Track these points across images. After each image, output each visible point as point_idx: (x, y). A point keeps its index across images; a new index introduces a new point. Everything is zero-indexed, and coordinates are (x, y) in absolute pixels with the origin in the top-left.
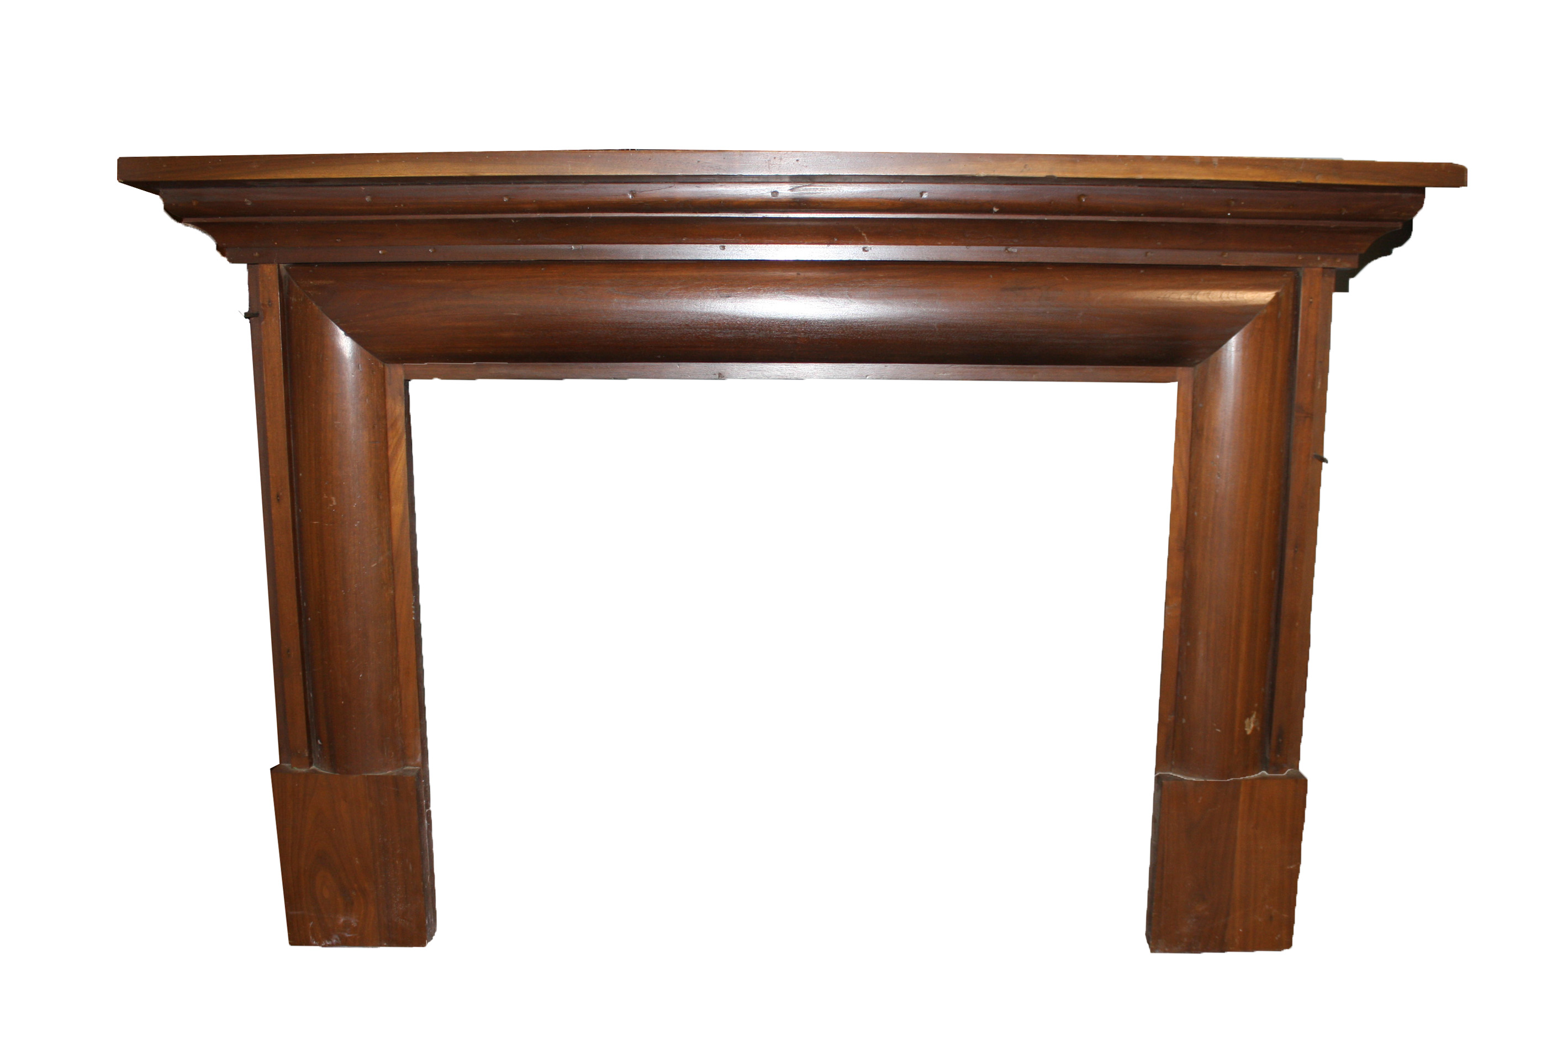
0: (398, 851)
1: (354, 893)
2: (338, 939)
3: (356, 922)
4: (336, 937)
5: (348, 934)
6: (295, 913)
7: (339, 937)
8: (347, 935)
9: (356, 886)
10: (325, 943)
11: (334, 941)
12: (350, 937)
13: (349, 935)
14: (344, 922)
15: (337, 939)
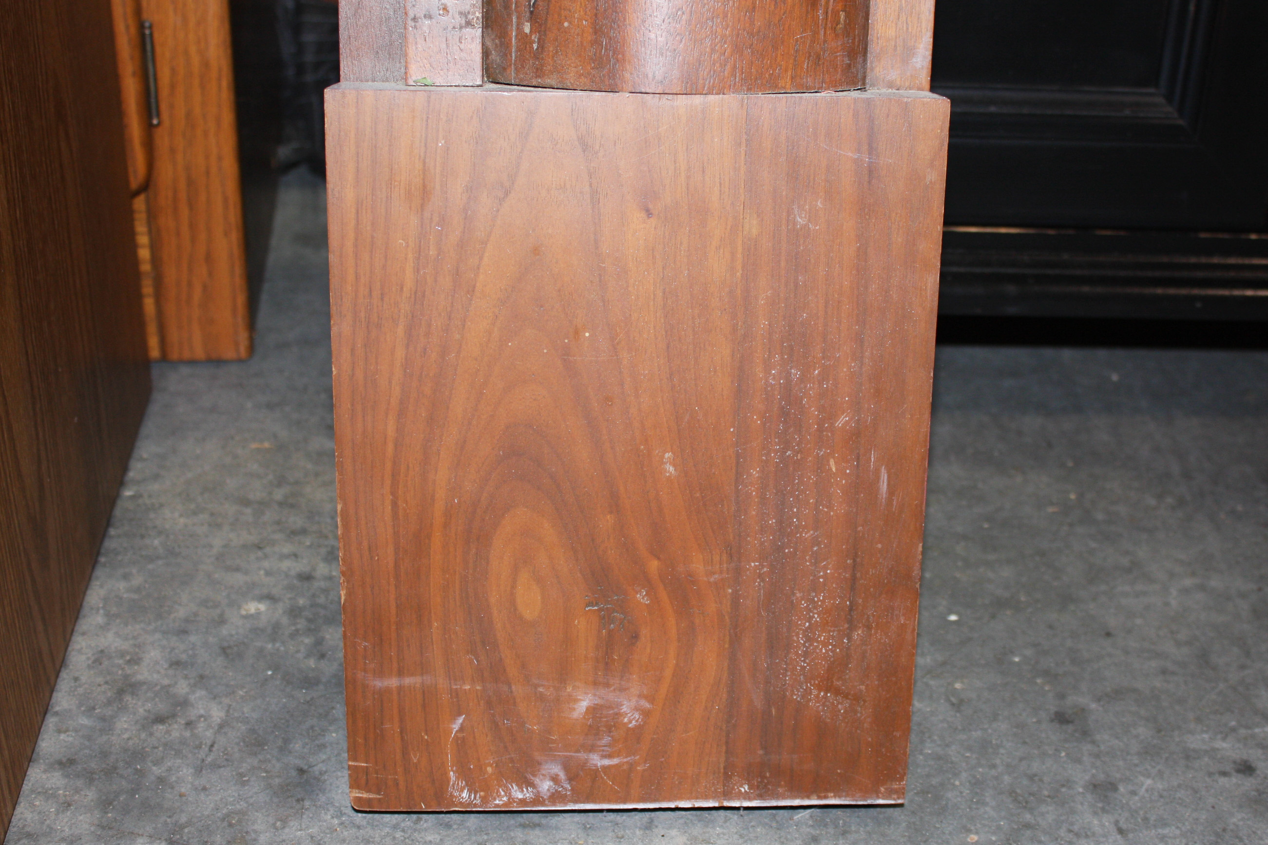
0: (842, 421)
1: (642, 597)
2: (562, 776)
3: (636, 709)
4: (556, 769)
5: (604, 757)
6: (393, 682)
7: (566, 768)
8: (597, 761)
9: (654, 565)
10: (508, 793)
11: (545, 786)
12: (605, 769)
13: (607, 762)
14: (593, 710)
15: (555, 779)
